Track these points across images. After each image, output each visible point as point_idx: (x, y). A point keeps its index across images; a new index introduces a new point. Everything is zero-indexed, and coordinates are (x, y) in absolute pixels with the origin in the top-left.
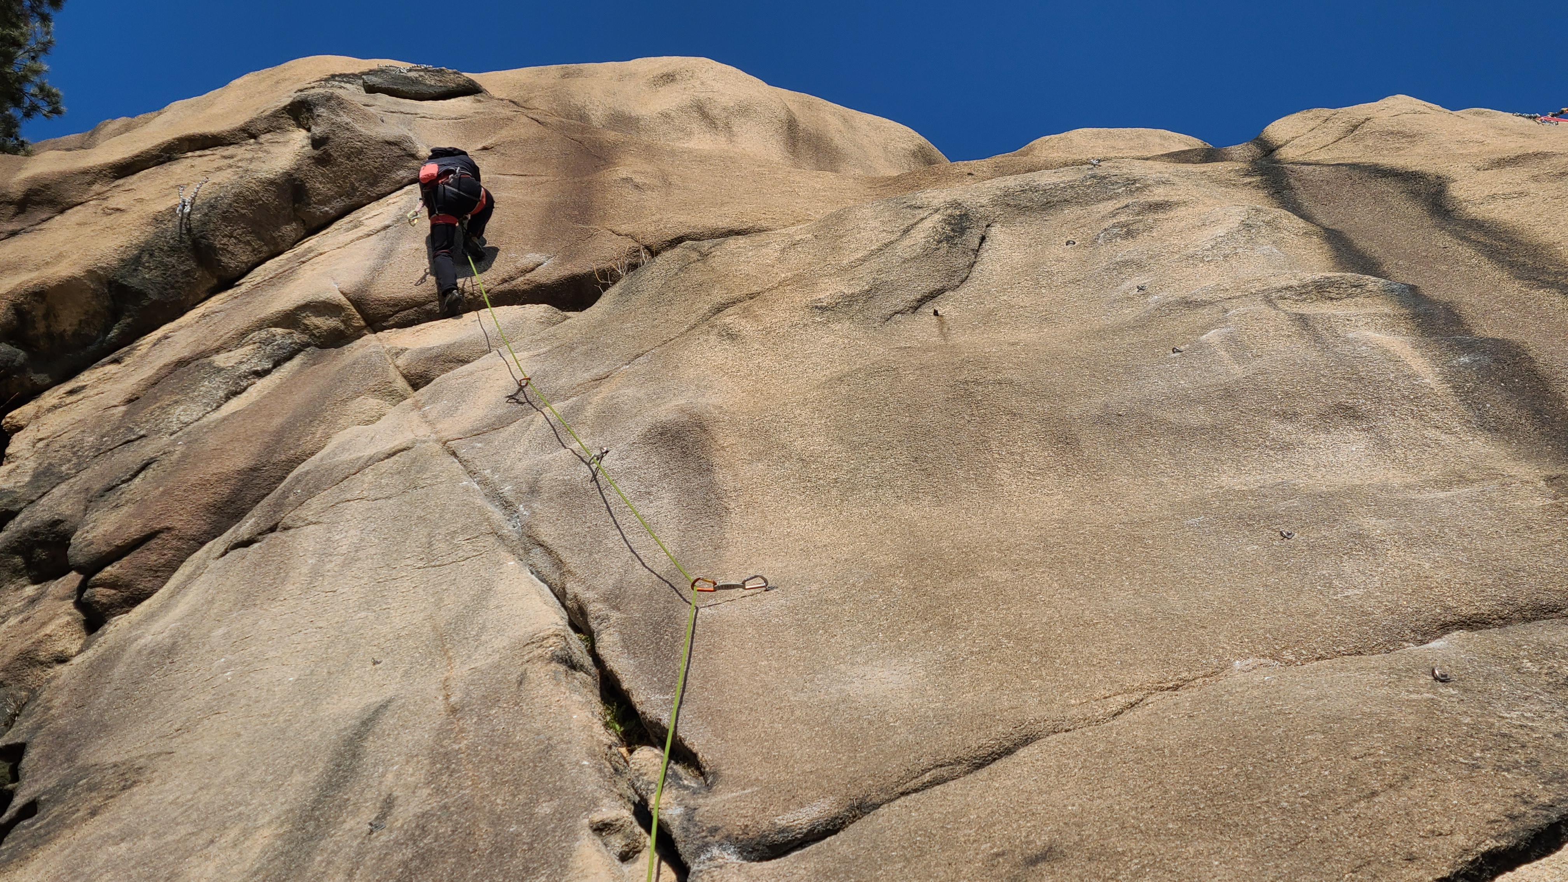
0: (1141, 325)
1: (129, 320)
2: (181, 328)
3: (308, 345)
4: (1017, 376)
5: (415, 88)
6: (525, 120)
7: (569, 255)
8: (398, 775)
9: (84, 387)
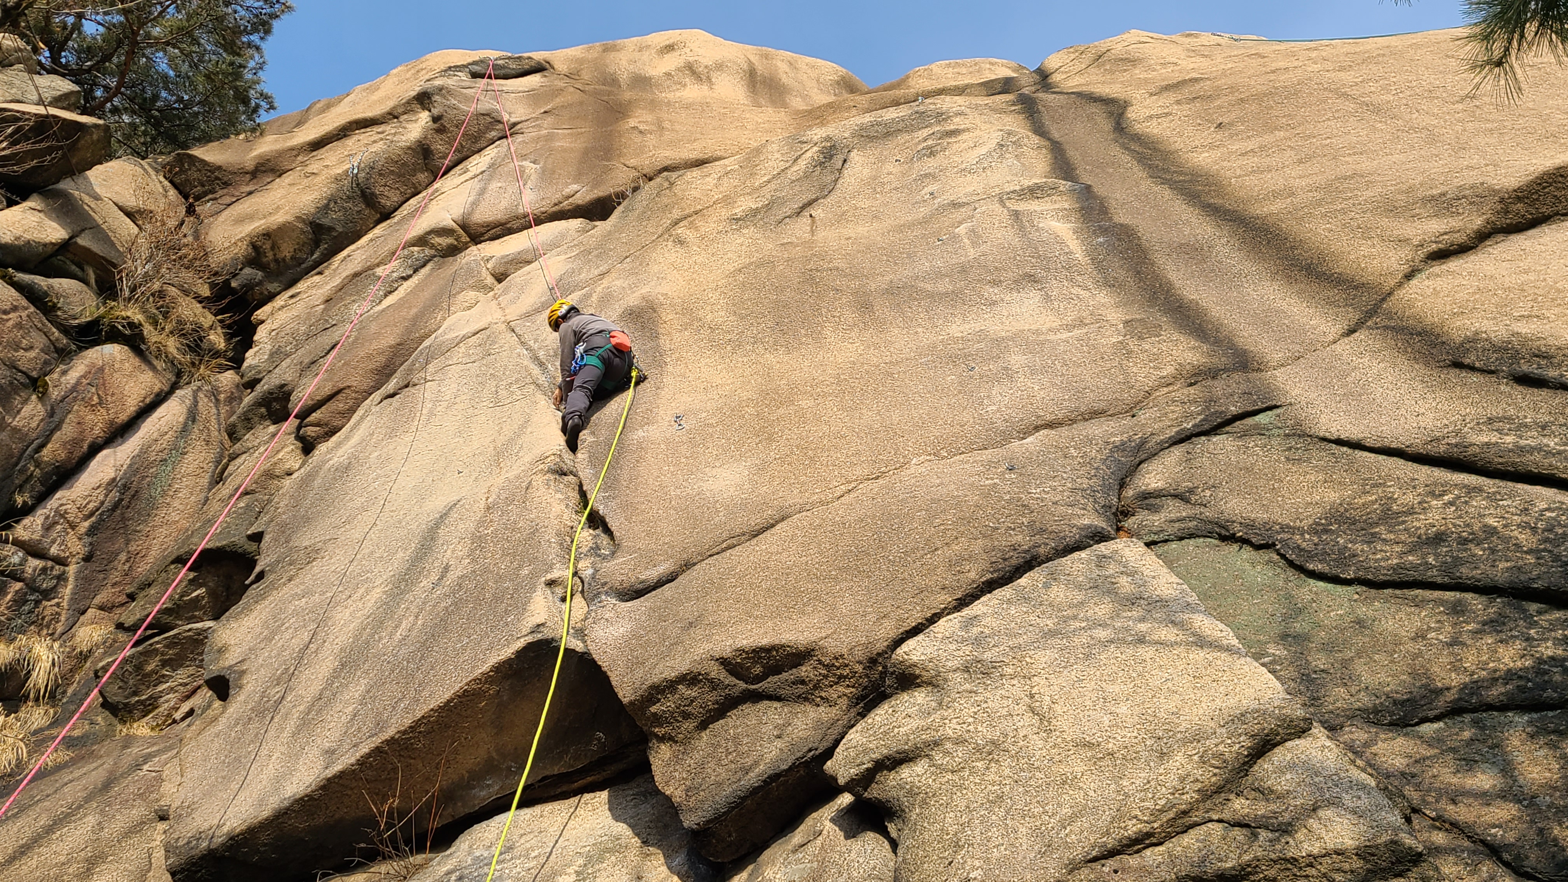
0: (925, 221)
1: (326, 246)
2: (358, 248)
3: (435, 256)
4: (842, 265)
5: (503, 72)
6: (572, 89)
7: (596, 184)
8: (453, 551)
9: (299, 293)
